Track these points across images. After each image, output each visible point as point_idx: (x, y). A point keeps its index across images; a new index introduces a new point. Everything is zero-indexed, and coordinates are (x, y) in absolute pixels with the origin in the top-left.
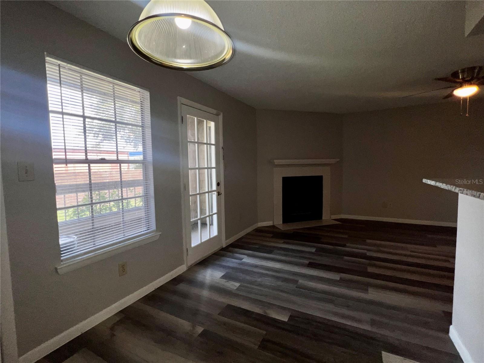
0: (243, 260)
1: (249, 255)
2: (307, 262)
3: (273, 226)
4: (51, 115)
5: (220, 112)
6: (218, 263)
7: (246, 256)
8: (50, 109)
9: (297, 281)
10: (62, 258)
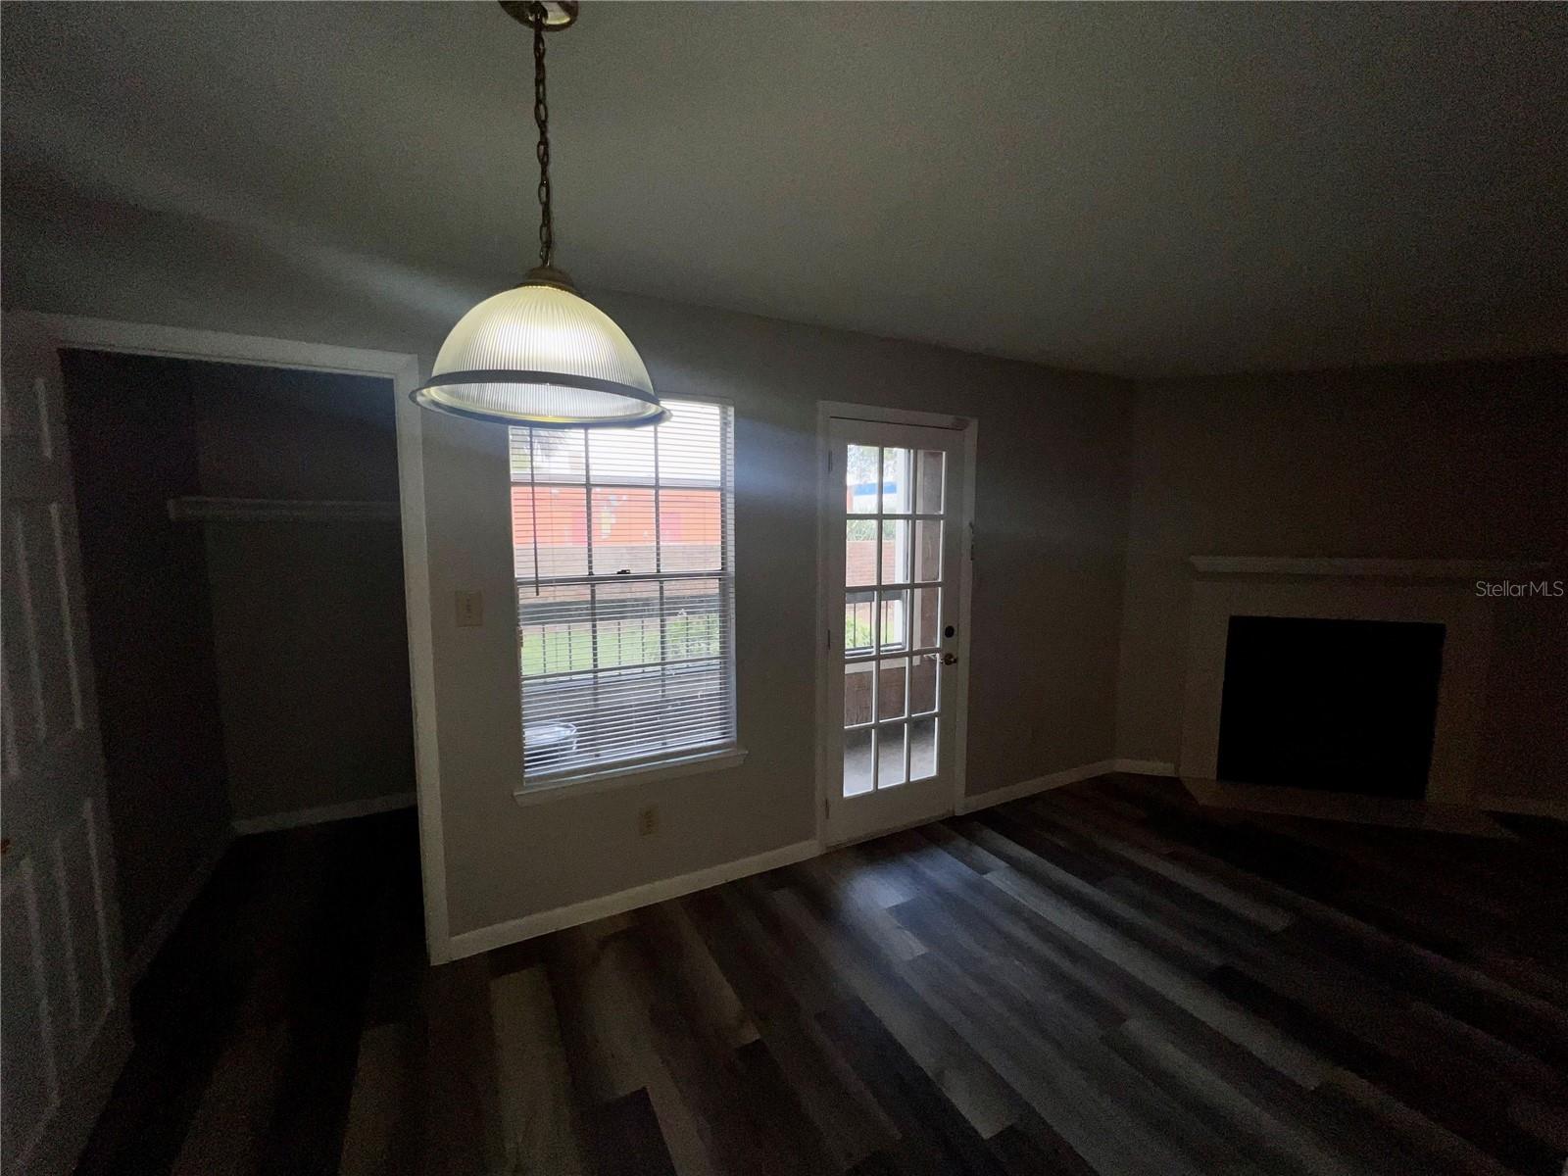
0: (988, 877)
1: (1014, 864)
2: (1214, 959)
3: (1173, 783)
4: (513, 489)
5: (968, 418)
6: (910, 860)
7: (1003, 864)
8: (513, 479)
9: (1121, 1018)
10: (526, 776)
